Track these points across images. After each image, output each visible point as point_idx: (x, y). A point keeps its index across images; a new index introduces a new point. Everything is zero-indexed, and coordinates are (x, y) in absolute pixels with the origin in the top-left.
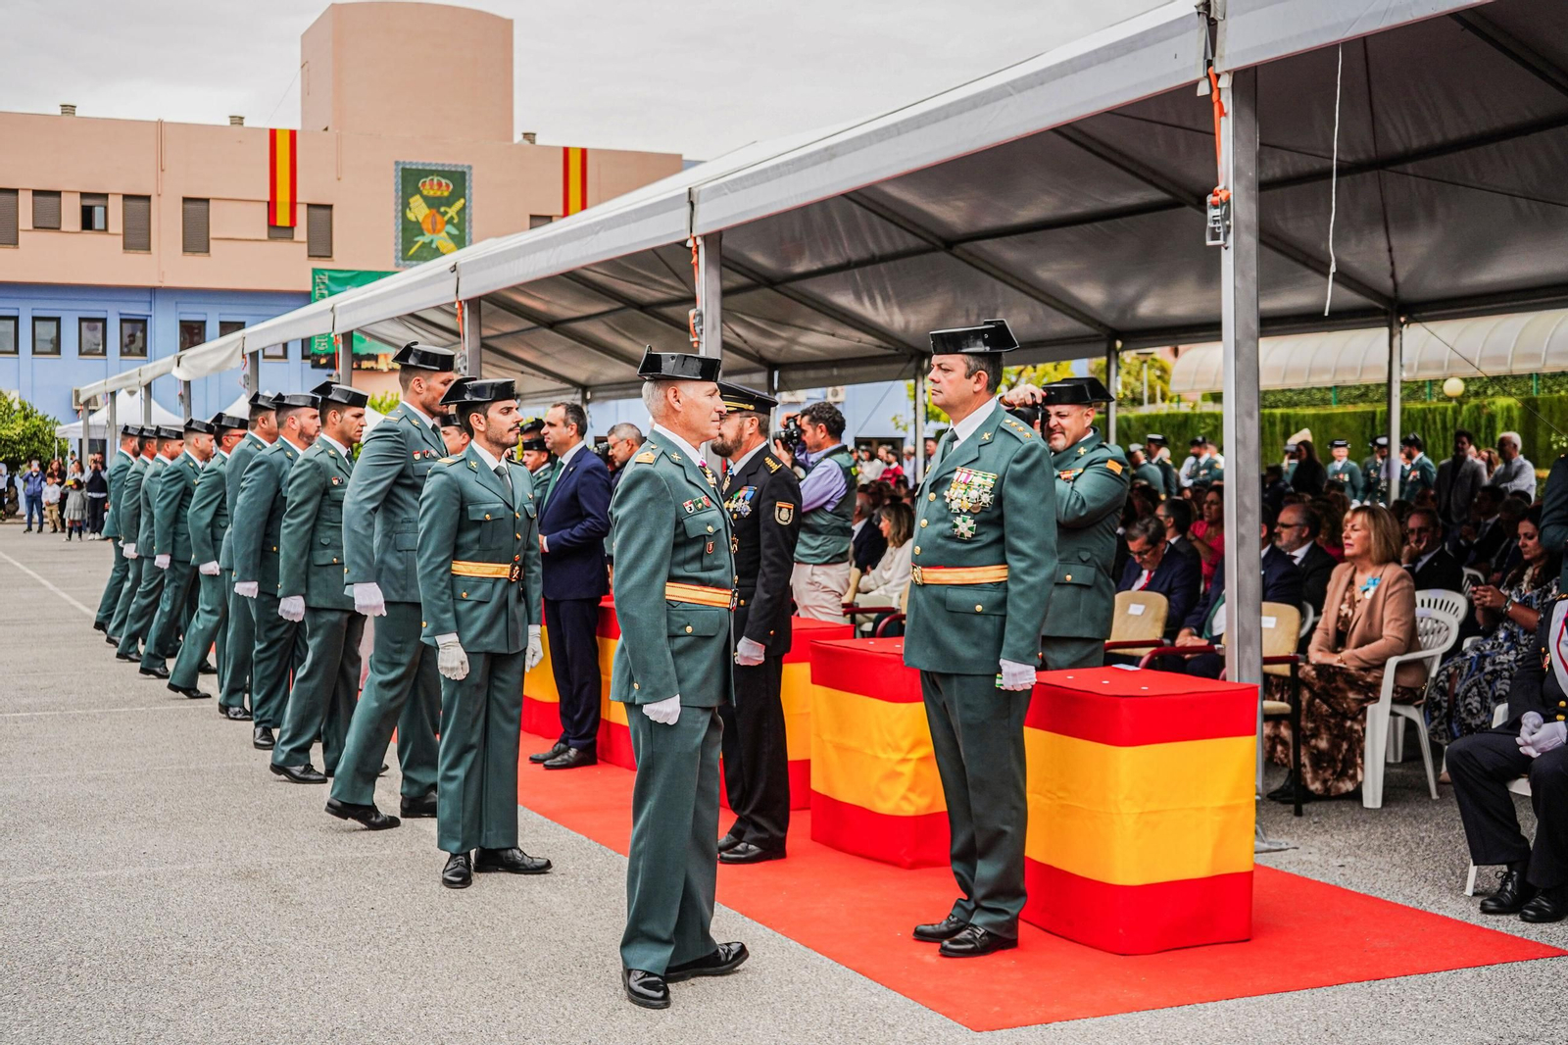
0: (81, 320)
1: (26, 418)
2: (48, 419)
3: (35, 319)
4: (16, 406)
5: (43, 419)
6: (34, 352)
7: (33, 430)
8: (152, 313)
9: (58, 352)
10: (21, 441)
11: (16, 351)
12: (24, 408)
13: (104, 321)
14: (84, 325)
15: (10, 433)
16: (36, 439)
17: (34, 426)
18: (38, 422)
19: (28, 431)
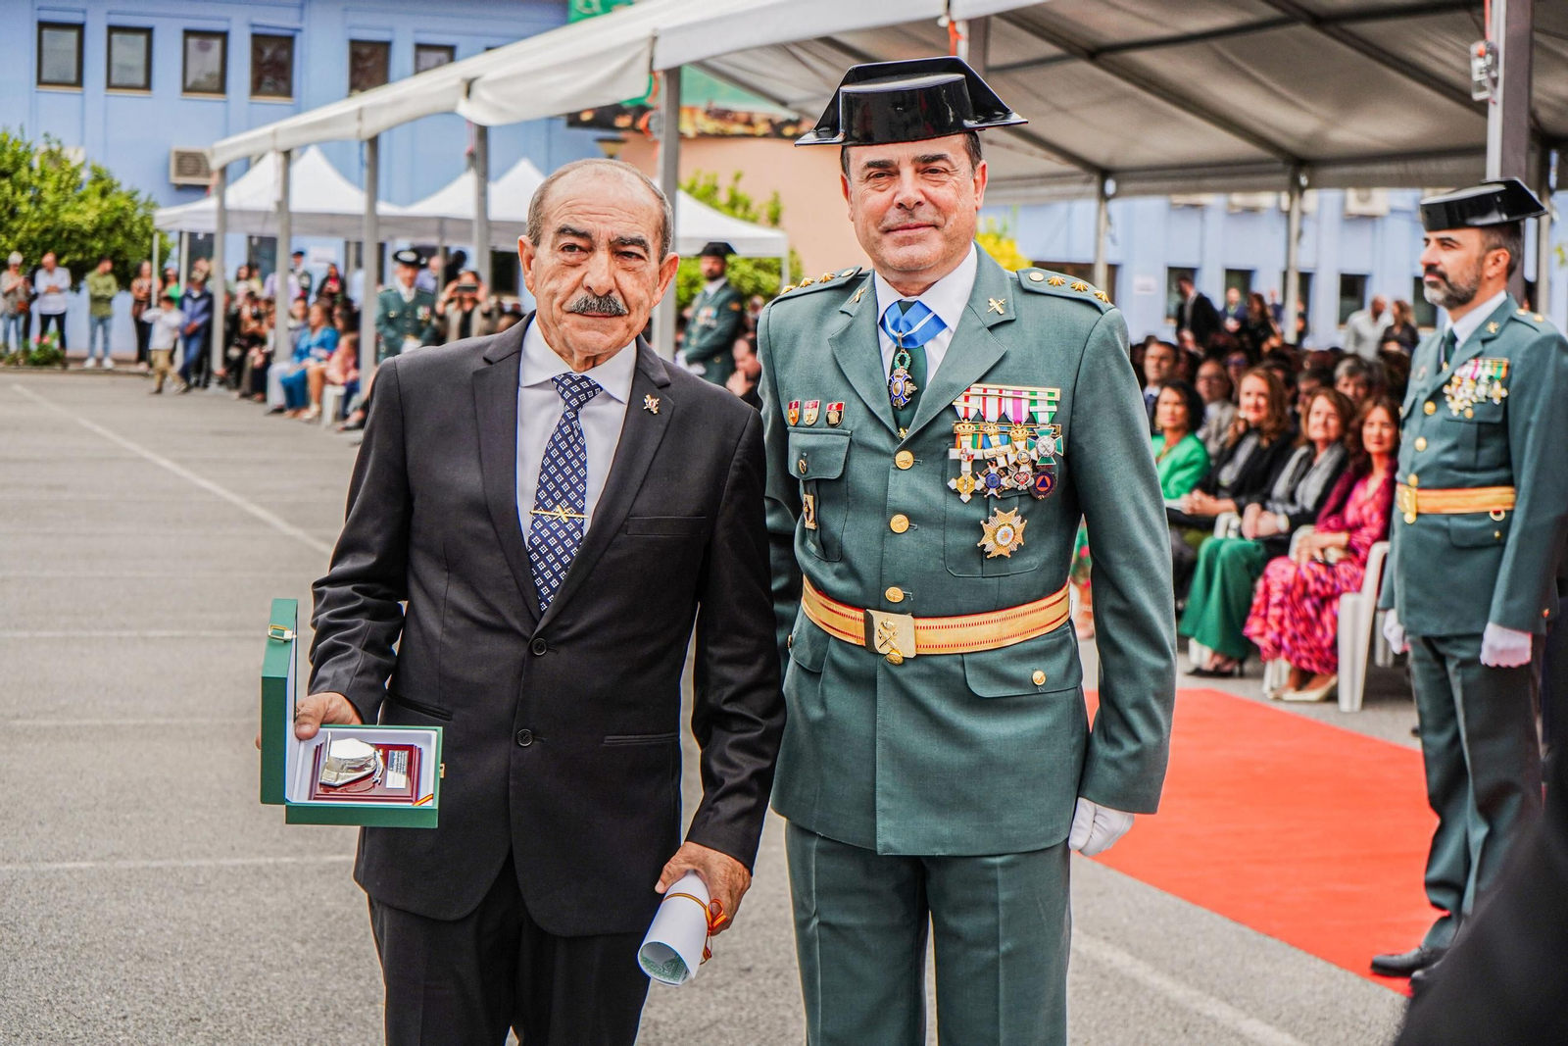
0: (188, 33)
1: (104, 194)
2: (137, 199)
3: (112, 29)
4: (85, 175)
5: (130, 197)
6: (110, 86)
7: (116, 214)
8: (303, 25)
9: (148, 86)
10: (96, 232)
11: (80, 83)
12: (99, 178)
13: (224, 36)
14: (193, 41)
15: (78, 219)
16: (118, 232)
17: (116, 209)
18: (122, 203)
19: (107, 218)
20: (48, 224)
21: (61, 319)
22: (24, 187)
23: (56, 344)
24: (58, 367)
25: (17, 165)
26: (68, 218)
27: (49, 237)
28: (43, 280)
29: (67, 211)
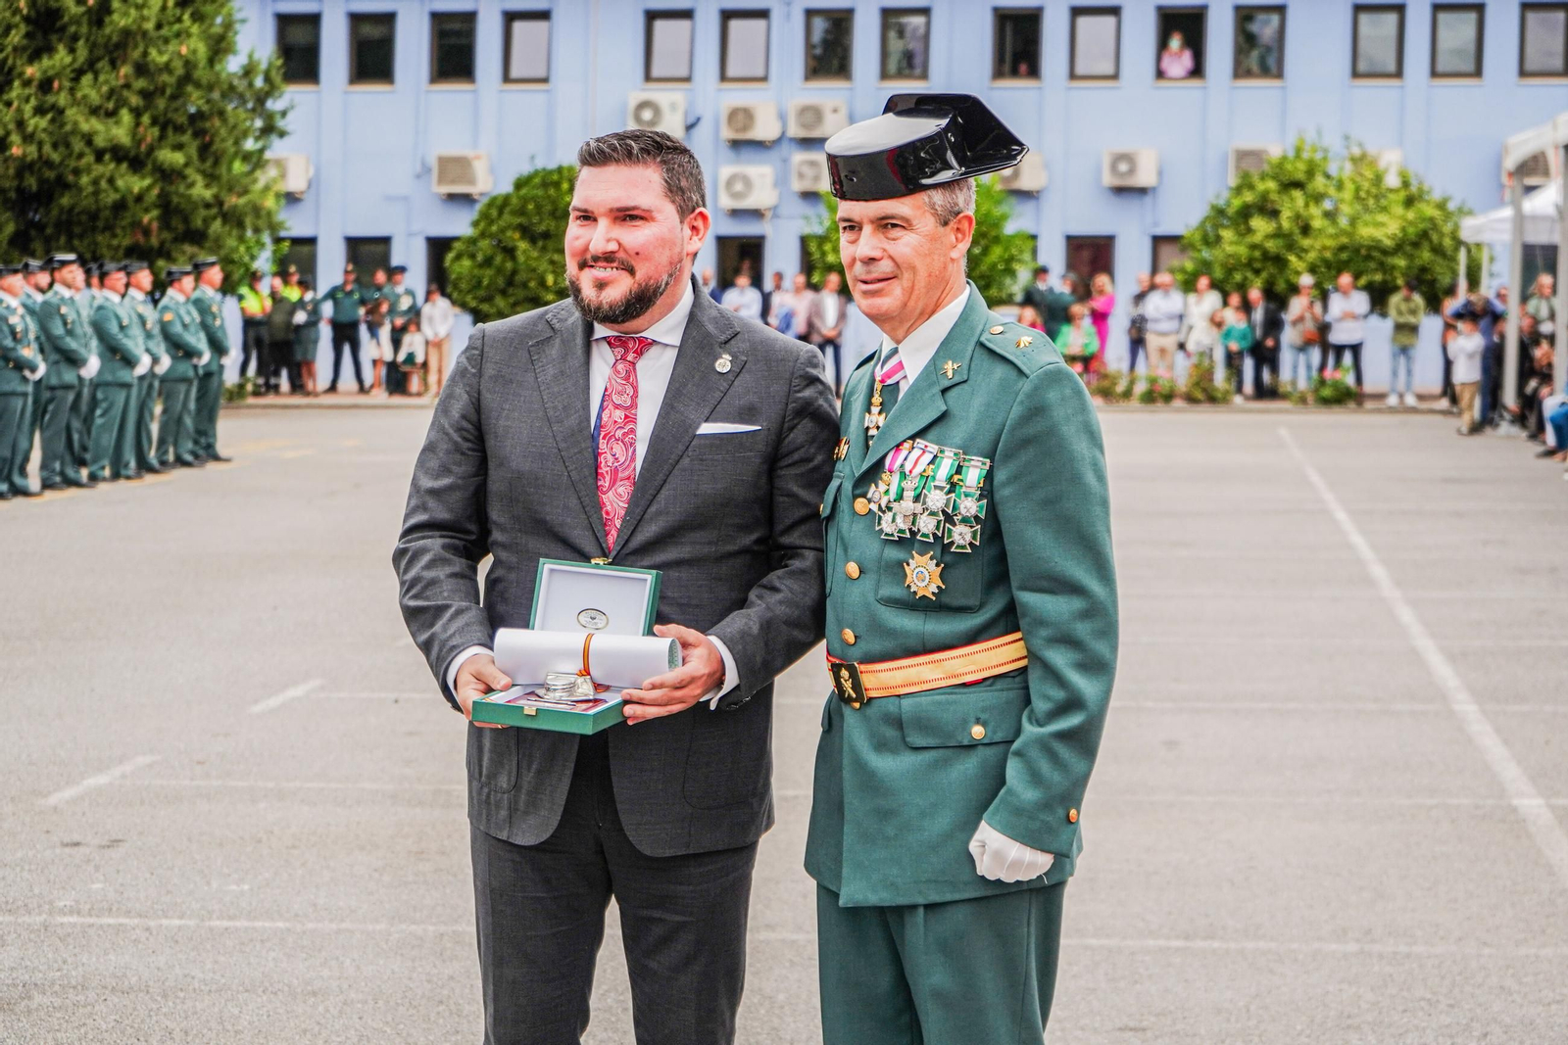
2: (1451, 206)
3: (1438, 8)
4: (1392, 180)
5: (1442, 205)
7: (1422, 226)
9: (1478, 72)
10: (1398, 249)
11: (1399, 73)
12: (1406, 184)
14: (1532, 16)
15: (1379, 234)
16: (1426, 245)
17: (1424, 220)
18: (1430, 211)
19: (1411, 230)
20: (1345, 240)
21: (1356, 349)
22: (1318, 198)
23: (1349, 379)
24: (1352, 405)
25: (1311, 173)
26: (1366, 232)
27: (1344, 256)
28: (1337, 305)
29: (1366, 224)
